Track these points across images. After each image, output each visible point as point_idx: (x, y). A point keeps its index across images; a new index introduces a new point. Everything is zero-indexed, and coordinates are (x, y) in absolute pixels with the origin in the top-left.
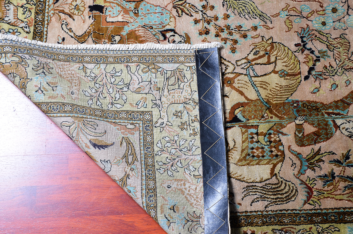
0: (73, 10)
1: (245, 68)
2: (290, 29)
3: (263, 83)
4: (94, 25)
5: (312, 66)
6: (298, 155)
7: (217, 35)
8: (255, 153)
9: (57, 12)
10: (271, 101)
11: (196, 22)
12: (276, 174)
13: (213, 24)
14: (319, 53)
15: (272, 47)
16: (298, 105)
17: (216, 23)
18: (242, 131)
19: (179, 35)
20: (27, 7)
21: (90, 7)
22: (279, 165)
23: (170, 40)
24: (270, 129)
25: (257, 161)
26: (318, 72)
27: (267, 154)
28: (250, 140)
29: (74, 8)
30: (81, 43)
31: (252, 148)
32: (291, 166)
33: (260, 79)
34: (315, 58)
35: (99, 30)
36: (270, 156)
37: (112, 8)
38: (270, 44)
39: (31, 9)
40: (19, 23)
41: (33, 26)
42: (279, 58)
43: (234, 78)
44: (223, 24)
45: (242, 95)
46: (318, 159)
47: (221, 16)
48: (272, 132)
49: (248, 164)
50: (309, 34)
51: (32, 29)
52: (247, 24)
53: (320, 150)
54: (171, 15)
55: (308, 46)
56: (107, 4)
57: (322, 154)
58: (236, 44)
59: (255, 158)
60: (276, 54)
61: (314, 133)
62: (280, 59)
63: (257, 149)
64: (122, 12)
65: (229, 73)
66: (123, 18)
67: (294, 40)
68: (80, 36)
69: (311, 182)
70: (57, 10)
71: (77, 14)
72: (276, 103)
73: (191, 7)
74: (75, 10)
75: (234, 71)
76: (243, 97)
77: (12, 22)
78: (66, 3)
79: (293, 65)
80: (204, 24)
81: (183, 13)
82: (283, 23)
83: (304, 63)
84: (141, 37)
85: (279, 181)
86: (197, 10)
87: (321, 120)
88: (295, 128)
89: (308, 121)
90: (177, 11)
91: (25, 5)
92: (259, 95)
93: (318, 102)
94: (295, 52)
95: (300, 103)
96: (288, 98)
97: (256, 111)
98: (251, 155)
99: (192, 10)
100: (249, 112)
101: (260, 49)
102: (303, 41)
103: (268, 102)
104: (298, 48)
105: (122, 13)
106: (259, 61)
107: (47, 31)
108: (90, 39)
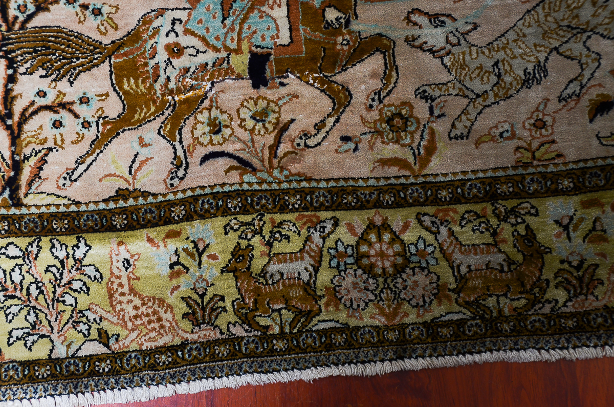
0: (267, 125)
4: (302, 72)
9: (275, 161)
20: (271, 232)
21: (256, 86)
29: (261, 124)
30: (351, 98)
35: (314, 59)
37: (255, 32)
39: (273, 221)
40: (313, 246)
41: (318, 214)
51: (324, 215)
56: (245, 46)
64: (263, 9)
66: (279, 6)
68: (333, 102)
70: (270, 162)
71: (277, 115)
74: (268, 119)
77: (313, 263)
78: (250, 144)
91: (264, 237)
105: (265, 8)
107: (328, 180)
108: (339, 78)
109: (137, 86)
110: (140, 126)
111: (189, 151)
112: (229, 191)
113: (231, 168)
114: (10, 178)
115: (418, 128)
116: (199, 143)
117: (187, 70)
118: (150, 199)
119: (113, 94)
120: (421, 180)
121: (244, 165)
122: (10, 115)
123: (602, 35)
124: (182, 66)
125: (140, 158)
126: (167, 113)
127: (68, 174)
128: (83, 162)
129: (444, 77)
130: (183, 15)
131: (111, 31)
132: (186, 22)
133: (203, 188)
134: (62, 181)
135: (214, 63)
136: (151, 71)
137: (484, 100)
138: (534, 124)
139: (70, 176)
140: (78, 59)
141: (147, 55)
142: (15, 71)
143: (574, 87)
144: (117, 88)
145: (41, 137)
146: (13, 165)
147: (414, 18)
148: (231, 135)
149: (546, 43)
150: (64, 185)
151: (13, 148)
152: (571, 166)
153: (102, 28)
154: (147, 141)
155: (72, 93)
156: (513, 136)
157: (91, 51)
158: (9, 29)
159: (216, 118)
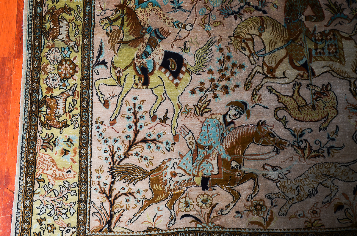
0: (207, 205)
1: (257, 57)
2: (221, 23)
3: (271, 44)
4: (222, 185)
5: (254, 8)
6: (332, 20)
7: (229, 79)
8: (333, 51)
9: (210, 220)
10: (286, 39)
11: (215, 96)
12: (350, 36)
13: (218, 82)
14: (242, 3)
15: (238, 37)
16: (288, 19)
17: (216, 81)
18: (315, 61)
19: (228, 111)
21: (203, 189)
22: (342, 34)
23: (234, 118)
24: (311, 40)
25: (340, 50)
26: (259, 4)
27: (333, 42)
28: (322, 55)
29: (205, 204)
30: (240, 196)
31: (329, 53)
32: (342, 25)
33: (267, 47)
34: (247, 6)
35: (227, 180)
36: (335, 40)
37: (204, 169)
38: (234, 38)
42: (247, 32)
43: (267, 66)
44: (217, 74)
45: (282, 61)
46: (334, 5)
47: (210, 76)
48: (313, 39)
49: (343, 56)
50: (226, 9)
52: (217, 55)
53: (326, 4)
54: (210, 118)
55: (237, 10)
56: (200, 174)
57: (330, 3)
58: (236, 65)
59: (338, 51)
60: (244, 34)
61: (312, 8)
62: (249, 31)
63: (329, 49)
64: (208, 160)
65: (263, 71)
66: (214, 159)
67: (231, 20)
68: (233, 197)
69: (354, 11)
70: (208, 220)
71: (211, 201)
72: (288, 35)
73: (202, 101)
74: (207, 203)
75: (261, 66)
76: (284, 60)
78: (200, 212)
79: (254, 22)
80: (217, 90)
81: (207, 107)
82: (216, 28)
83: (251, 14)
84: (232, 143)
85: (355, 34)
86: (205, 96)
87: (301, 3)
88: (309, 22)
89: (302, 12)
90: (206, 112)
92: (282, 47)
93: (285, 4)
94: (242, 20)
95: (287, 17)
96: (283, 26)
97: (296, 50)
98: (335, 54)
99: (204, 100)
100: (297, 55)
101: (240, 46)
102: (232, 14)
103: (287, 41)
104: (238, 18)
105: (209, 160)
106: (251, 47)
107: (230, 229)
108: (236, 188)
109: (158, 187)
110: (159, 203)
111: (176, 213)
112: (191, 230)
113: (192, 221)
114: (109, 221)
115: (266, 210)
116: (180, 210)
117: (178, 182)
118: (160, 232)
119: (149, 190)
120: (267, 231)
121: (197, 220)
122: (111, 196)
123: (339, 179)
124: (176, 180)
125: (157, 215)
126: (169, 198)
127: (130, 220)
128: (136, 216)
129: (277, 191)
130: (178, 161)
131: (150, 166)
132: (179, 164)
133: (181, 228)
134: (127, 223)
135: (188, 180)
136: (164, 182)
137: (293, 201)
138: (312, 212)
139: (131, 221)
140: (137, 176)
141: (163, 176)
142: (114, 180)
143: (328, 199)
144: (151, 188)
145: (121, 205)
146: (110, 216)
147: (266, 167)
148: (193, 208)
149: (317, 180)
150: (128, 224)
151: (111, 209)
152: (327, 230)
153: (147, 165)
154: (160, 209)
155: (134, 189)
156: (304, 216)
157: (142, 173)
158: (114, 164)
159: (187, 201)
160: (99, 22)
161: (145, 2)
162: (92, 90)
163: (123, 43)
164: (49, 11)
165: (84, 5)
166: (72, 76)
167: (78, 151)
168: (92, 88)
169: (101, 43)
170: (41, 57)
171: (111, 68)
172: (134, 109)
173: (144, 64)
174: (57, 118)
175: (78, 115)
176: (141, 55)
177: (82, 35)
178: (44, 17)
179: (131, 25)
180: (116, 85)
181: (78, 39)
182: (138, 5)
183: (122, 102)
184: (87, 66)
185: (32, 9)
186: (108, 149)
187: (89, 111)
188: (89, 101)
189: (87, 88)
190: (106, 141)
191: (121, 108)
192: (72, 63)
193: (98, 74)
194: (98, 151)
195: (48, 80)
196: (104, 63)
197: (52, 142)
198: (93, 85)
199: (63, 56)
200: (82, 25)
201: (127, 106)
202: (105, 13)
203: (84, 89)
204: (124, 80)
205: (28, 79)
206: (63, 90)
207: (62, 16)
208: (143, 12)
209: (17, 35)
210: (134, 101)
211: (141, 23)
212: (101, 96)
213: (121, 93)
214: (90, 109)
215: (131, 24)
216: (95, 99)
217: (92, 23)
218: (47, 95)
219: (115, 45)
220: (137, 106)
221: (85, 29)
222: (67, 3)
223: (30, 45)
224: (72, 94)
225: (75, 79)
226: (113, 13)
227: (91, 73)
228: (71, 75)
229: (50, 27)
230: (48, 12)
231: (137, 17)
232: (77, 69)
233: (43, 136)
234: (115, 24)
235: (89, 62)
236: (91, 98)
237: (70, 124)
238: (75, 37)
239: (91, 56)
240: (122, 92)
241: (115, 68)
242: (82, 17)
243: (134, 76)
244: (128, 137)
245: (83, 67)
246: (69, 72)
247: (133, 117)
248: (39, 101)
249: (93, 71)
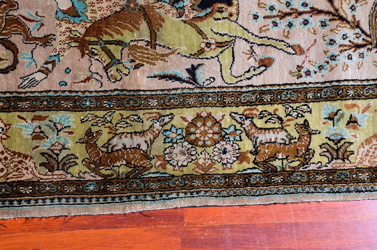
160: (114, 82)
161: (73, 5)
162: (242, 87)
163: (155, 41)
164: (93, 170)
165: (80, 109)
166: (218, 122)
167: (350, 102)
168: (238, 87)
169: (155, 77)
170: (182, 176)
171: (203, 58)
172: (274, 17)
173: (193, 4)
174: (293, 141)
175: (287, 106)
176: (177, 9)
177: (141, 109)
178: (106, 178)
179: (119, 28)
180: (233, 48)
181: (148, 116)
182: (79, 16)
183: (262, 38)
184: (199, 97)
185: (90, 199)
186: (346, 54)
187: (279, 89)
188: (261, 90)
189: (239, 95)
190: (333, 58)
191: (272, 39)
192: (193, 123)
193: (214, 79)
194: (349, 69)
195: (225, 162)
196: (192, 71)
197: (336, 144)
198: (233, 85)
199: (181, 139)
200: (121, 112)
201: (268, 29)
202: (97, 73)
203: (240, 100)
204: (223, 36)
205: (225, 193)
206: (244, 135)
207: (102, 147)
208: (94, 8)
209: (138, 225)
210: (261, 19)
211: (116, 12)
212: (252, 72)
213: (246, 40)
214: (277, 88)
215: (117, 27)
216: (257, 81)
217: (117, 95)
218: (252, 160)
219: (157, 54)
220: (268, 13)
221: (128, 105)
222: (77, 140)
223: (161, 195)
224: (250, 119)
225: (223, 116)
226: (97, 60)
227: (212, 90)
228: (215, 124)
229: (125, 165)
230: (96, 171)
231: (105, 18)
232: (204, 114)
233: (325, 160)
234: (118, 56)
235: (190, 95)
236: (256, 88)
237: (303, 119)
238: (145, 121)
239: (179, 91)
240: (244, 39)
241: (202, 51)
242: (105, 112)
243: (215, 19)
244: (323, 24)
245: (201, 104)
246: (211, 128)
247: (289, 19)
248: (264, 172)
249: (208, 88)
